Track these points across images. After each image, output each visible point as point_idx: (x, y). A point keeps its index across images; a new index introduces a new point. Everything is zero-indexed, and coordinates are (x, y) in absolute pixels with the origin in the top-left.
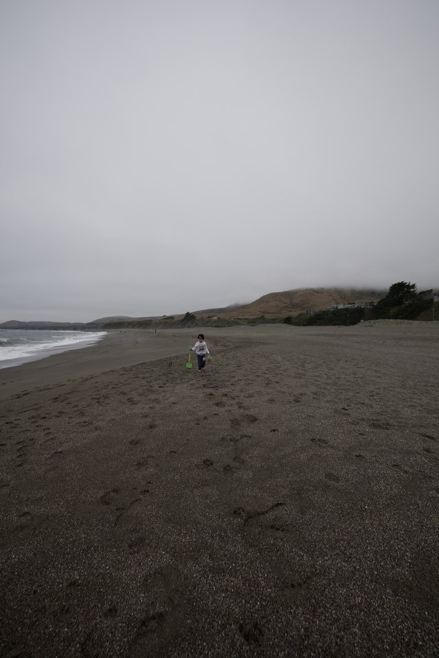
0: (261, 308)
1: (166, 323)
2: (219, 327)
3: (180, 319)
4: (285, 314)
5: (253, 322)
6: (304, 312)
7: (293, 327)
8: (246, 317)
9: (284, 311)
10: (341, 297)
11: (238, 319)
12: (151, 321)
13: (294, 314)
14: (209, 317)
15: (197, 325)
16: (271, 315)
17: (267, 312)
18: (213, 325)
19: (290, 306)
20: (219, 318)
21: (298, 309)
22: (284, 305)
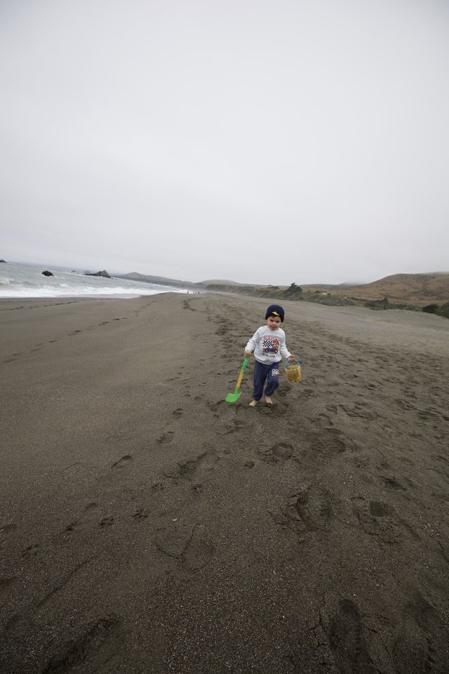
0: (383, 290)
1: (268, 292)
3: (287, 289)
8: (363, 298)
9: (412, 298)
11: (353, 298)
14: (317, 292)
15: (301, 299)
16: (395, 300)
17: (392, 295)
18: (321, 301)
19: (422, 293)
20: (329, 294)
21: (434, 297)
22: (414, 290)
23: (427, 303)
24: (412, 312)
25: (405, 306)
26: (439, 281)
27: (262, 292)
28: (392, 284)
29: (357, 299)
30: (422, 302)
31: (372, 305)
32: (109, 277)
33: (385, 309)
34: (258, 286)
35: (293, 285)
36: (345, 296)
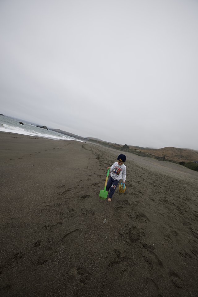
0: (163, 153)
1: (115, 146)
2: (139, 155)
3: (123, 146)
8: (155, 155)
9: (176, 158)
11: (150, 154)
14: (136, 149)
15: (128, 151)
16: (168, 158)
17: (167, 155)
18: (137, 154)
19: (180, 156)
20: (140, 151)
21: (184, 159)
22: (176, 155)
23: (181, 161)
24: (174, 164)
25: (172, 161)
26: (187, 152)
27: (112, 146)
28: (167, 151)
30: (179, 160)
31: (158, 158)
32: (47, 129)
33: (163, 161)
34: (110, 143)
35: (126, 145)
36: (147, 153)
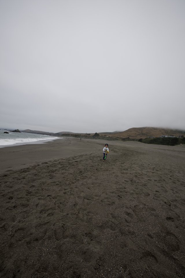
0: (128, 134)
1: (87, 136)
2: (109, 140)
3: (94, 134)
4: (139, 137)
5: (124, 140)
6: (148, 137)
7: (143, 143)
8: (121, 137)
9: (138, 136)
10: (165, 132)
11: (118, 137)
12: (81, 135)
13: (143, 138)
14: (105, 136)
15: (99, 138)
17: (132, 136)
18: (106, 139)
19: (141, 134)
20: (109, 136)
21: (145, 136)
22: (138, 133)
28: (131, 131)
29: (119, 138)
32: (20, 132)
35: (96, 133)
